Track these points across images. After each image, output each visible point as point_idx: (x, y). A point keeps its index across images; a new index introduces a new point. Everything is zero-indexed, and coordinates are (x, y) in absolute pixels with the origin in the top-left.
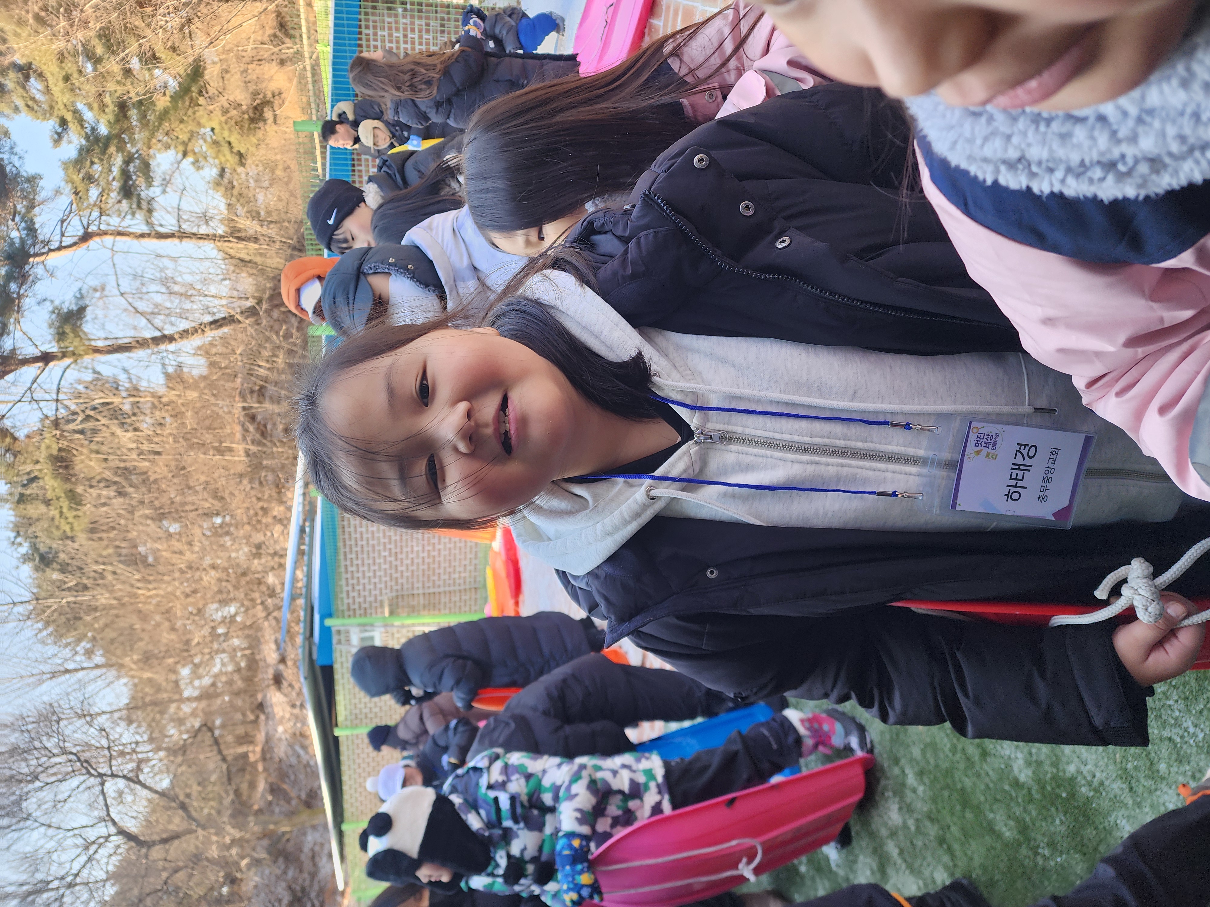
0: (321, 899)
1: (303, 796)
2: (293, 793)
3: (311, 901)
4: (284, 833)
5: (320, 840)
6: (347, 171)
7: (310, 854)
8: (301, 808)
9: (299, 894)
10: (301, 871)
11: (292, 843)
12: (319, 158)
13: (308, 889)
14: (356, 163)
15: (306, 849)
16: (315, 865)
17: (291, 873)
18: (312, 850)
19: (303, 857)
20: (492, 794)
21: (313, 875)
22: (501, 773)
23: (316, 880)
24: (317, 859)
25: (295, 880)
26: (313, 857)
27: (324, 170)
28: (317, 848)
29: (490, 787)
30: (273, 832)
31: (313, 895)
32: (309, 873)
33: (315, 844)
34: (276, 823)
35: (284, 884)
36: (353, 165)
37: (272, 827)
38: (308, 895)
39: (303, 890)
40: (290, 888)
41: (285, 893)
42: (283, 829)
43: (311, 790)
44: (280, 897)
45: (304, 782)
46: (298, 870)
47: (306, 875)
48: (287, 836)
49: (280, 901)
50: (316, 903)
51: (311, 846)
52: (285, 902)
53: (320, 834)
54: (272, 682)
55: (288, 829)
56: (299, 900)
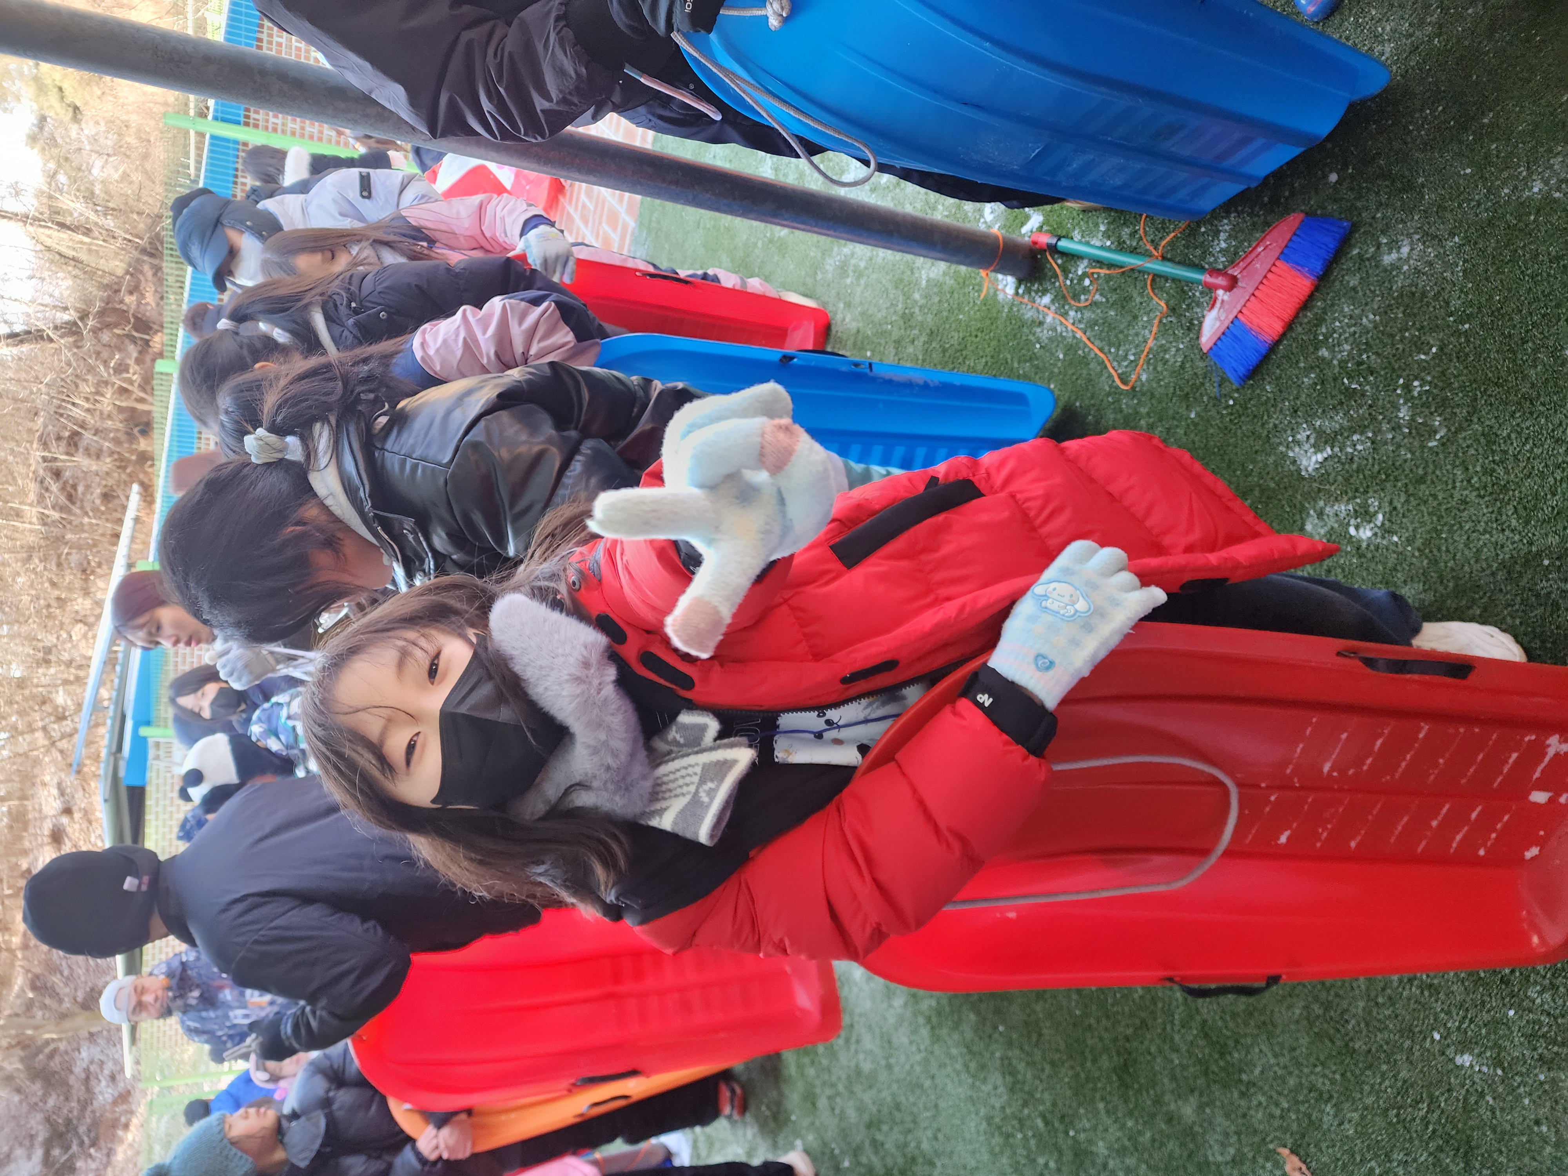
0: (93, 1135)
1: (80, 996)
2: (64, 990)
3: (79, 1137)
4: (47, 1042)
5: (98, 1056)
6: (228, 181)
7: (83, 1076)
8: (77, 1010)
9: (62, 1129)
10: (67, 1099)
11: (57, 1059)
12: (193, 152)
13: (75, 1122)
14: (239, 174)
15: (78, 1070)
16: (88, 1090)
17: (51, 1102)
18: (87, 1070)
19: (72, 1080)
21: (85, 1104)
23: (89, 1109)
24: (93, 1082)
25: (57, 1109)
26: (87, 1079)
27: (198, 169)
28: (92, 1068)
30: (32, 1038)
31: (82, 1129)
32: (79, 1101)
33: (92, 1062)
34: (36, 1028)
35: (39, 1116)
36: (236, 176)
37: (29, 1032)
38: (75, 1129)
39: (68, 1122)
40: (48, 1120)
41: (40, 1127)
42: (47, 1036)
43: (92, 989)
44: (33, 1132)
45: (83, 979)
46: (62, 1098)
47: (74, 1104)
48: (52, 1046)
49: (32, 1137)
50: (86, 1140)
51: (85, 1065)
52: (40, 1138)
53: (98, 1049)
54: (47, 840)
55: (54, 1036)
56: (61, 1136)
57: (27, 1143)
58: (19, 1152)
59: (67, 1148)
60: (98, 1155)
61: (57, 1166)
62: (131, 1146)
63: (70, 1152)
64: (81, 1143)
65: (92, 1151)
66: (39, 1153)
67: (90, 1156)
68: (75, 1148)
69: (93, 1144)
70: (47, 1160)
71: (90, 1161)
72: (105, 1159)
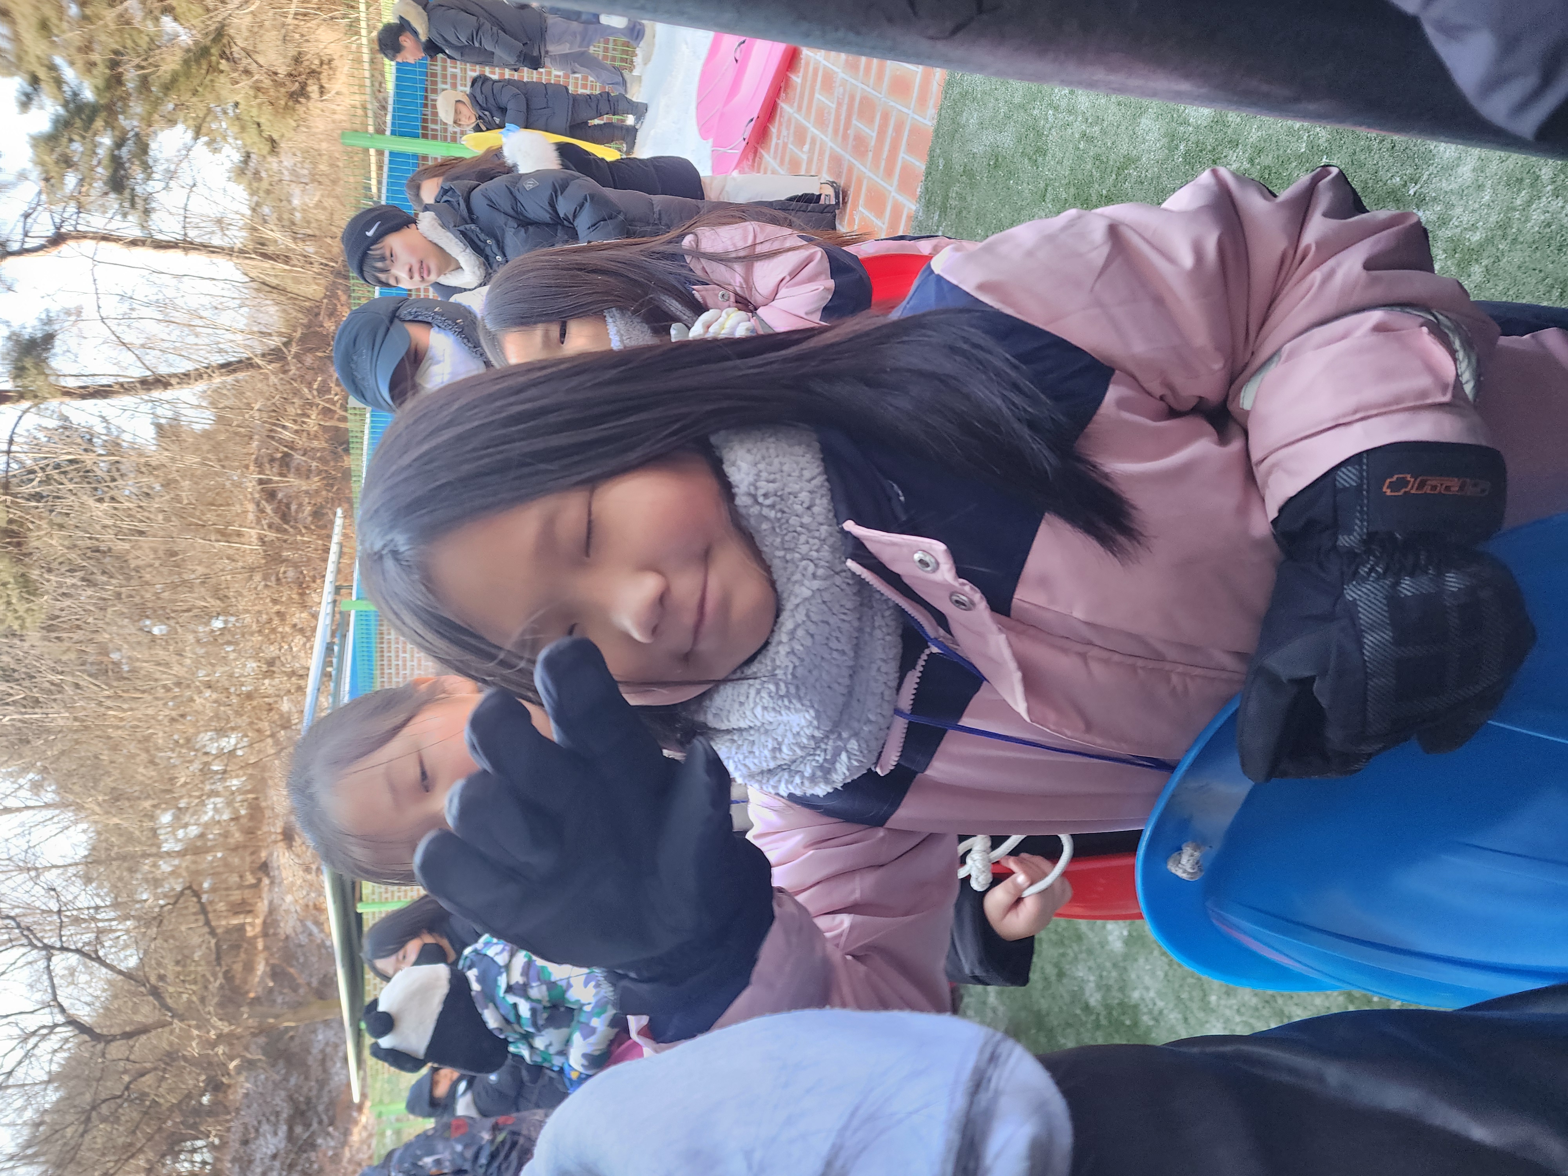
0: (331, 1113)
1: (315, 983)
2: (302, 980)
3: (319, 1116)
4: (287, 1029)
5: (333, 1039)
7: (320, 1057)
8: (312, 998)
9: (303, 1107)
10: (307, 1078)
11: (297, 1041)
12: (374, 175)
13: (314, 1100)
15: (315, 1051)
16: (325, 1071)
17: (293, 1081)
18: (323, 1051)
19: (310, 1061)
20: (511, 999)
21: (322, 1084)
22: (522, 975)
23: (327, 1089)
24: (329, 1064)
25: (299, 1088)
26: (323, 1061)
27: (379, 190)
28: (329, 1050)
29: (510, 989)
30: (272, 1027)
31: (321, 1108)
32: (317, 1081)
33: (327, 1044)
34: (276, 1017)
35: (283, 1094)
37: (271, 1020)
38: (315, 1107)
39: (308, 1101)
40: (291, 1098)
41: (285, 1105)
42: (286, 1024)
43: (325, 976)
44: (278, 1109)
45: (316, 966)
46: (302, 1077)
47: (313, 1083)
48: (291, 1033)
49: (277, 1114)
50: (325, 1118)
51: (321, 1046)
52: (284, 1115)
53: (332, 1032)
54: (280, 837)
55: (292, 1024)
56: (303, 1114)
57: (273, 1118)
58: (265, 1127)
59: (307, 1126)
60: (336, 1134)
61: (301, 1142)
62: (365, 1128)
63: (312, 1129)
64: (320, 1122)
65: (331, 1129)
66: (283, 1129)
67: (328, 1134)
68: (315, 1126)
69: (331, 1124)
70: (291, 1137)
71: (329, 1139)
72: (342, 1138)
